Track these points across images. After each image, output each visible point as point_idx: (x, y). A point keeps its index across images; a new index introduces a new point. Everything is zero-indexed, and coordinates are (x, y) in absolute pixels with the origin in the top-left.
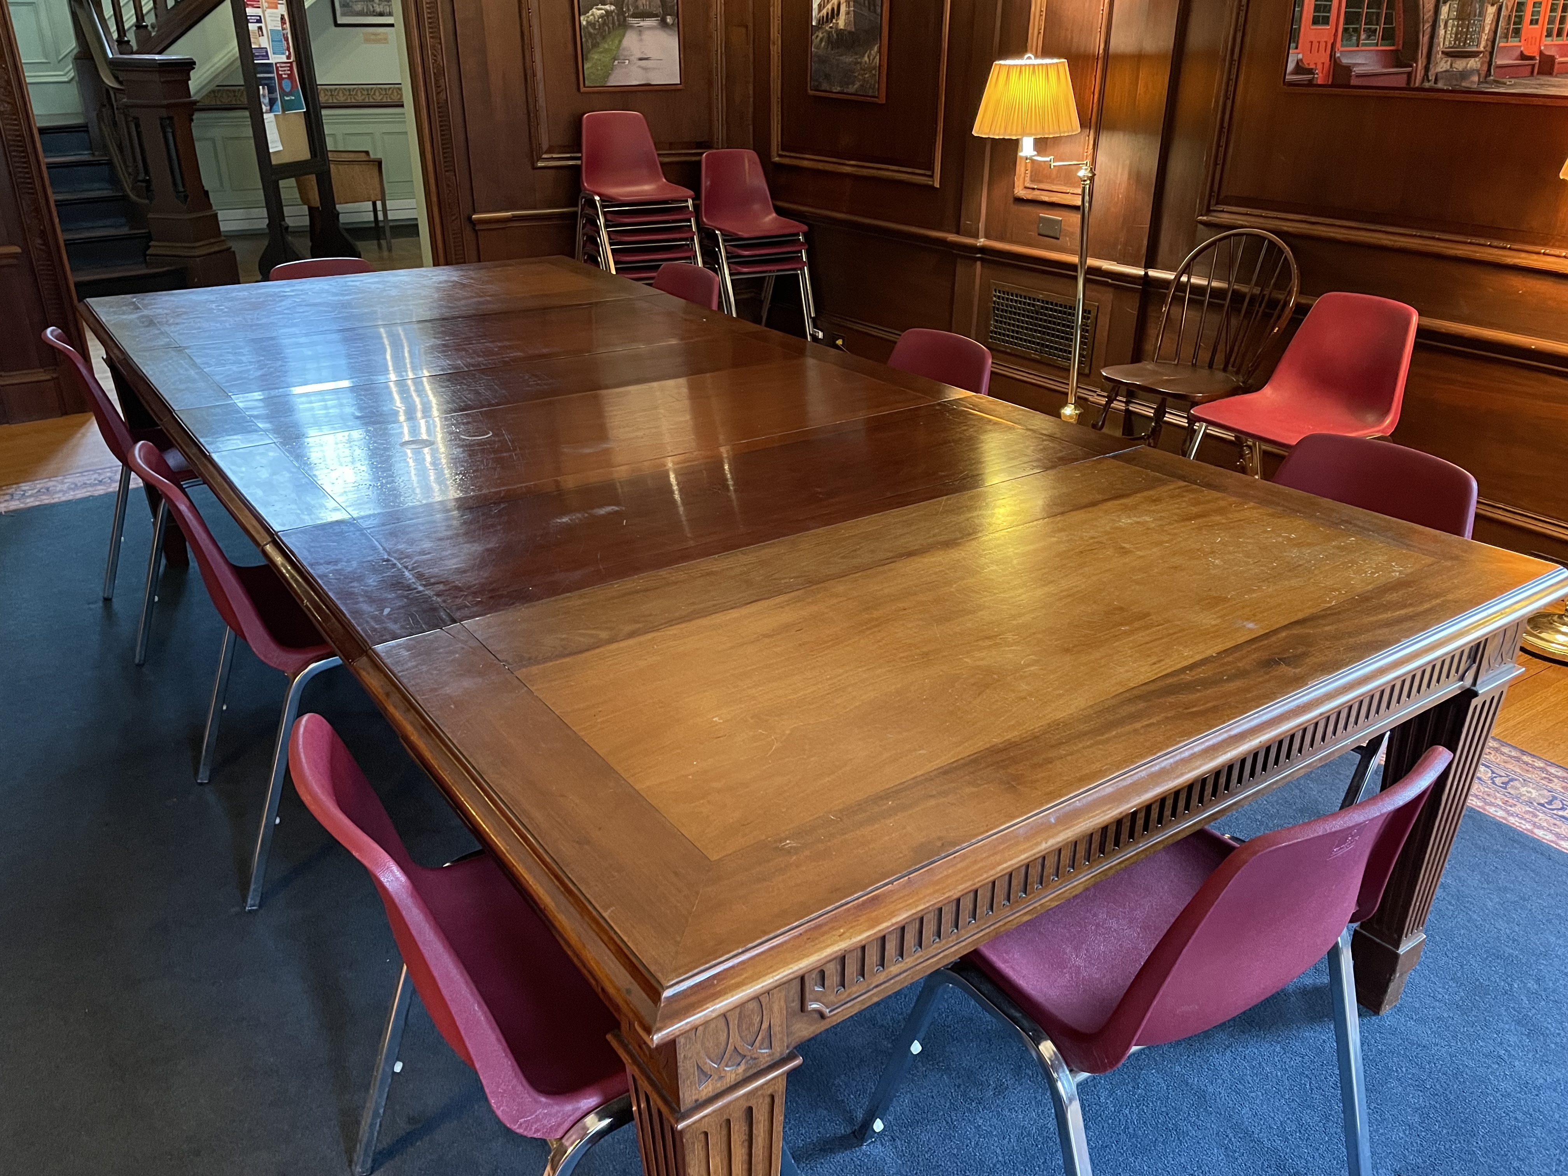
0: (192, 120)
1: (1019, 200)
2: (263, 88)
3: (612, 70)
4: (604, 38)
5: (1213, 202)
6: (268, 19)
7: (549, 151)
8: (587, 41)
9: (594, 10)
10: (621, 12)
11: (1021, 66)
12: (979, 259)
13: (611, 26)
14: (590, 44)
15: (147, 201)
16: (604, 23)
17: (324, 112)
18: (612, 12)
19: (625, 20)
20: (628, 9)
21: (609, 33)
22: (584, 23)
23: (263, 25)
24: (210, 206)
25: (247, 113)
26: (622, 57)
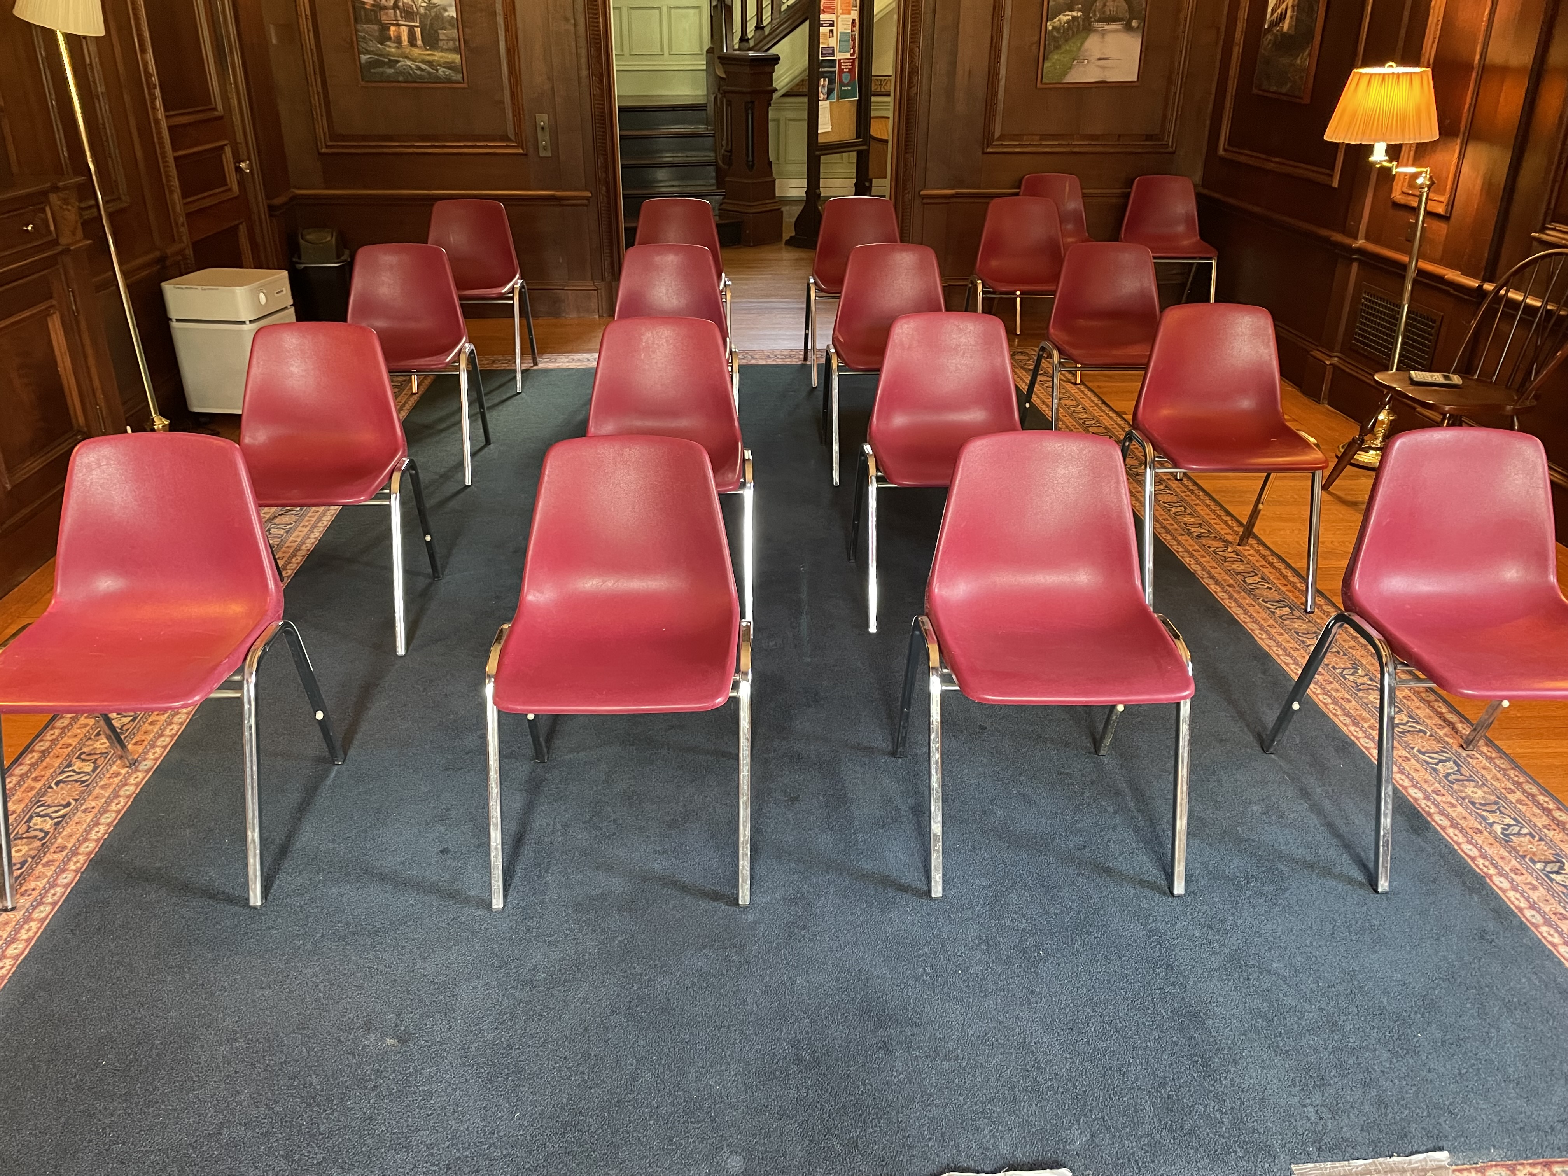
0: (770, 105)
1: (1396, 205)
2: (824, 80)
3: (1070, 68)
4: (1067, 41)
5: (1549, 219)
6: (839, 23)
7: (999, 139)
8: (1049, 44)
9: (1061, 16)
10: (1087, 18)
11: (1384, 75)
12: (1355, 259)
13: (1075, 30)
14: (1052, 47)
15: (726, 167)
16: (1069, 28)
17: (873, 99)
18: (1078, 17)
19: (1090, 25)
20: (1095, 15)
21: (1073, 35)
22: (1050, 28)
23: (834, 28)
24: (770, 173)
25: (806, 99)
26: (1082, 58)
